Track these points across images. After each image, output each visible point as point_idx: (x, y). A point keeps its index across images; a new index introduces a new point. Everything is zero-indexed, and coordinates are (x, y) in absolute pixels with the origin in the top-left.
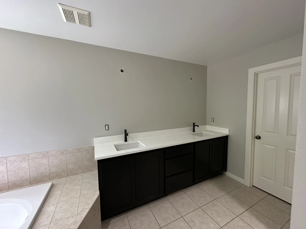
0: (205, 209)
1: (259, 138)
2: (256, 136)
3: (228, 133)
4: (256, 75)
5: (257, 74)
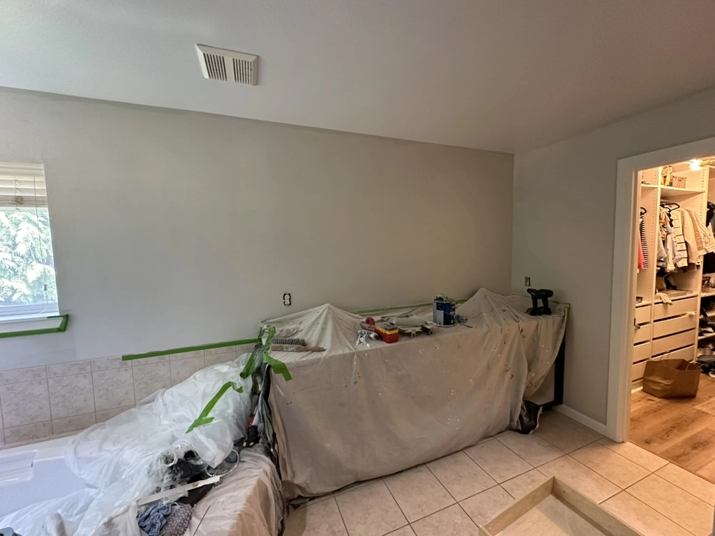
0: (511, 490)
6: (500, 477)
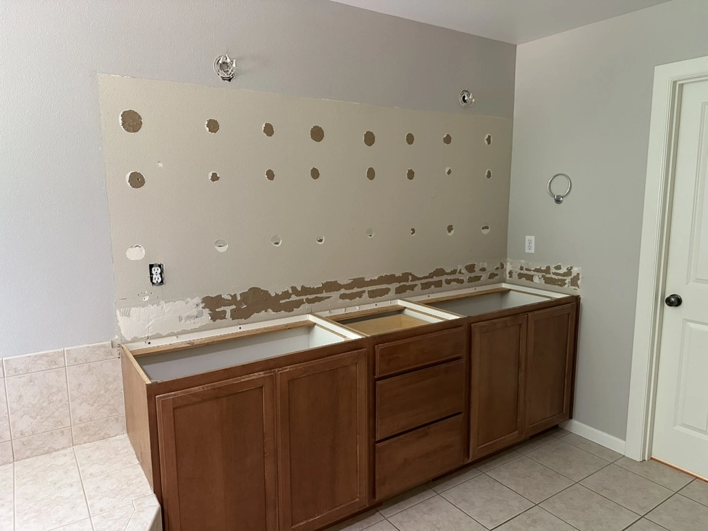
1: (675, 301)
2: (668, 295)
4: (678, 89)
5: (682, 86)
6: (492, 521)
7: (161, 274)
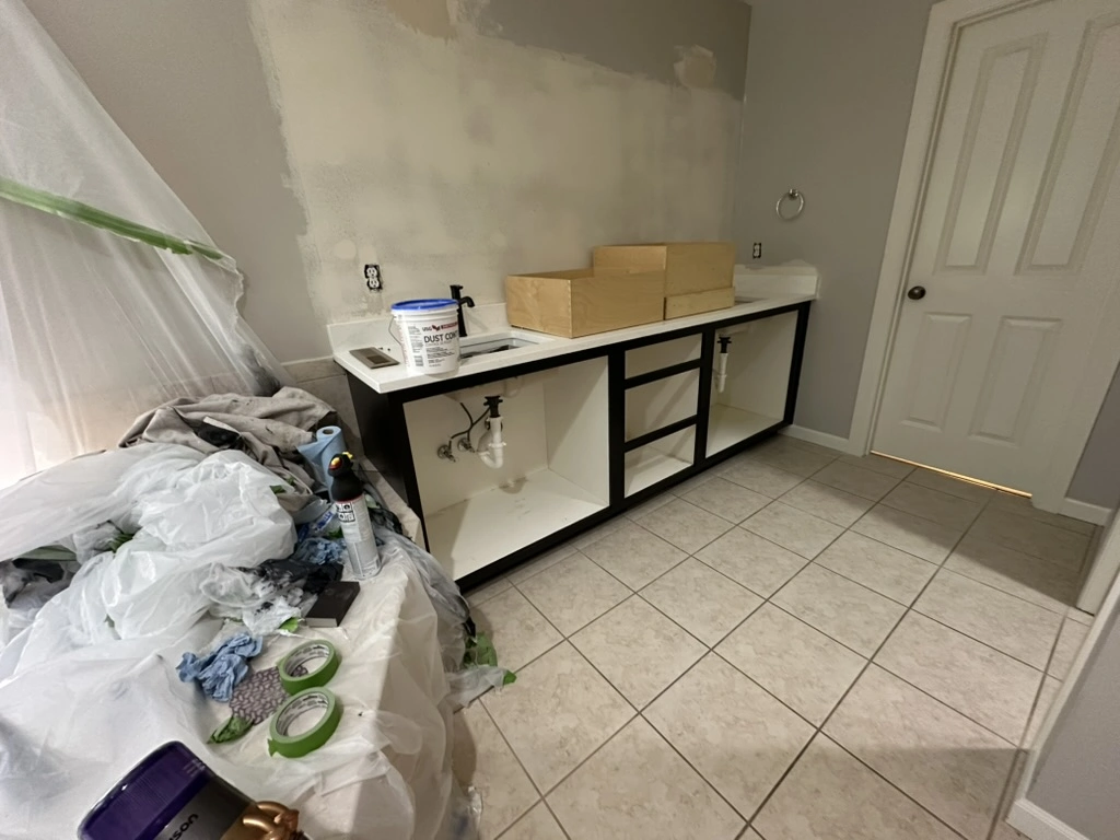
0: (754, 527)
1: (918, 294)
2: (909, 288)
3: (813, 292)
4: (957, 34)
5: (961, 29)
7: (378, 276)
